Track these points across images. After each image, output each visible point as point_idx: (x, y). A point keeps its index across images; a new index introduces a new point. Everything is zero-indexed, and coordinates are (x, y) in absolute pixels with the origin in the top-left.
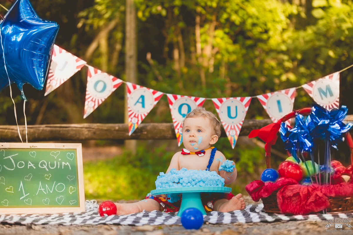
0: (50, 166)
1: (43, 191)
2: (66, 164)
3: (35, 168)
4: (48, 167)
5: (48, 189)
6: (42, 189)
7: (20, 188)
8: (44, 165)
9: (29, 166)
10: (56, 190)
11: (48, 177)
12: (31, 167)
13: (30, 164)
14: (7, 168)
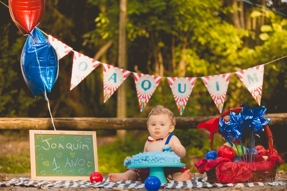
0: (74, 147)
1: (70, 165)
2: (85, 146)
3: (63, 148)
4: (72, 148)
5: (73, 163)
6: (69, 163)
7: (53, 162)
8: (70, 146)
9: (59, 147)
10: (79, 164)
11: (73, 155)
12: (61, 148)
13: (60, 146)
14: (44, 148)
